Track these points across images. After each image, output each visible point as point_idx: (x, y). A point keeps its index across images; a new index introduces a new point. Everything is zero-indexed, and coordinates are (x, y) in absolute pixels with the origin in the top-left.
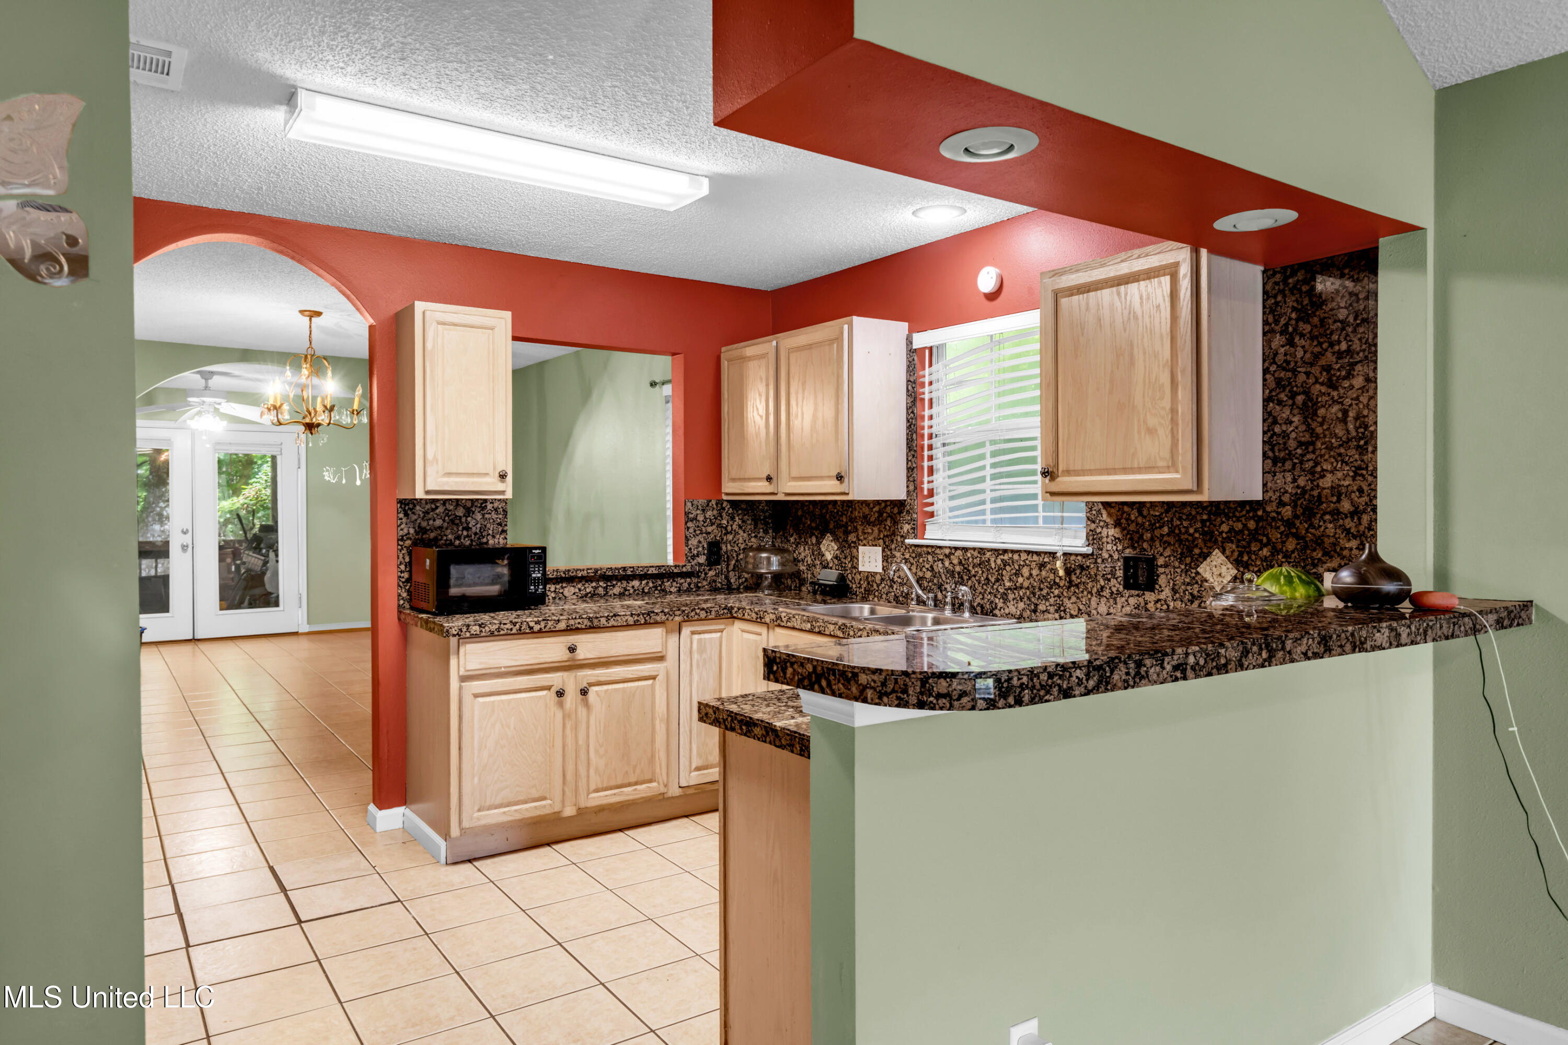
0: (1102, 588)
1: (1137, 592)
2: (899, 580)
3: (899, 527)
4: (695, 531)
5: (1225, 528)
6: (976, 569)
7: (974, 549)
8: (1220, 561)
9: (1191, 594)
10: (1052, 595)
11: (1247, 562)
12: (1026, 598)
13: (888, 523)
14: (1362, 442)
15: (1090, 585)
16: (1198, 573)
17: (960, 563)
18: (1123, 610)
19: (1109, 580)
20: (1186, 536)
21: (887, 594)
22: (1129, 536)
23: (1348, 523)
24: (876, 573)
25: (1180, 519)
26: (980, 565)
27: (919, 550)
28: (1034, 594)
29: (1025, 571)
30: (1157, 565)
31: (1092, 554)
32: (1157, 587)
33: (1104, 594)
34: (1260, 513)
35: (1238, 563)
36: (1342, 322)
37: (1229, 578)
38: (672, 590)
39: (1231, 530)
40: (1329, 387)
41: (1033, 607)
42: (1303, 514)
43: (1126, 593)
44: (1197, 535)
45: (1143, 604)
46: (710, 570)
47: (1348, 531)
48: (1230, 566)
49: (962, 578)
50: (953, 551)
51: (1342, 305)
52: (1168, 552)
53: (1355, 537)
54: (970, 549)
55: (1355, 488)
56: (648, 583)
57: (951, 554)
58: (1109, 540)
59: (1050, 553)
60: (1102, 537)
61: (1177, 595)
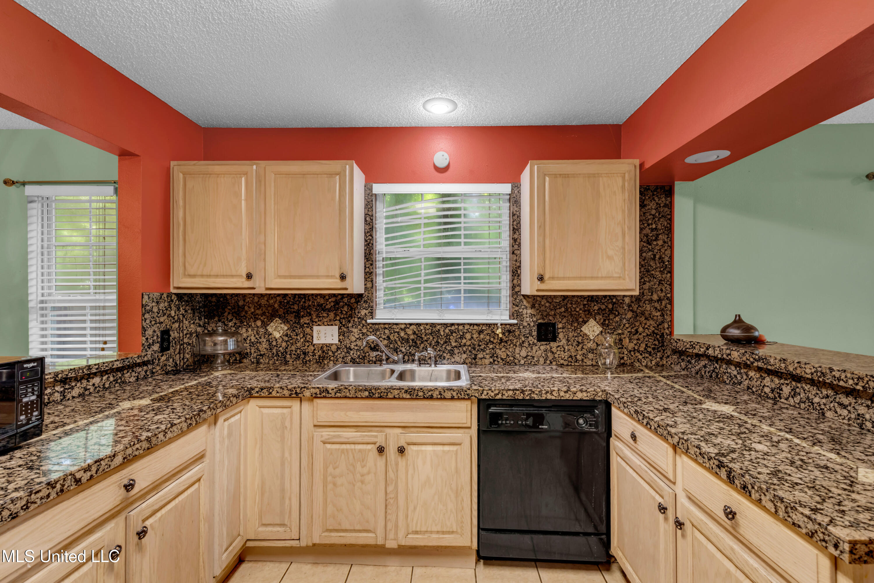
0: (523, 342)
1: (545, 343)
2: (356, 348)
3: (356, 311)
4: (151, 322)
5: (596, 308)
6: (428, 337)
7: (427, 324)
8: (593, 324)
9: (578, 342)
10: (488, 348)
11: (608, 324)
12: (468, 352)
13: (346, 309)
14: (662, 269)
15: (515, 341)
16: (581, 331)
17: (414, 333)
18: (537, 353)
19: (528, 337)
20: (575, 312)
21: (343, 358)
22: (540, 313)
23: (657, 305)
24: (332, 344)
25: (571, 304)
26: (431, 333)
27: (377, 326)
28: (474, 349)
29: (468, 336)
30: (558, 328)
31: (517, 324)
32: (558, 339)
33: (524, 345)
34: (614, 300)
35: (603, 325)
36: (653, 215)
37: (598, 332)
38: (131, 380)
39: (600, 309)
40: (647, 244)
41: (473, 356)
42: (636, 301)
43: (539, 343)
44: (581, 312)
45: (549, 348)
46: (162, 356)
47: (656, 308)
48: (599, 326)
49: (416, 343)
50: (408, 326)
51: (653, 208)
52: (564, 321)
53: (659, 311)
54: (423, 324)
55: (659, 289)
56: (109, 377)
57: (406, 328)
58: (528, 316)
59: (487, 324)
60: (523, 314)
61: (570, 343)
